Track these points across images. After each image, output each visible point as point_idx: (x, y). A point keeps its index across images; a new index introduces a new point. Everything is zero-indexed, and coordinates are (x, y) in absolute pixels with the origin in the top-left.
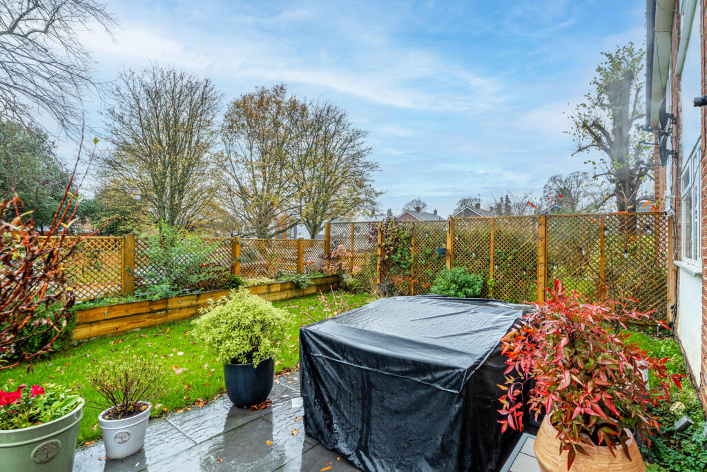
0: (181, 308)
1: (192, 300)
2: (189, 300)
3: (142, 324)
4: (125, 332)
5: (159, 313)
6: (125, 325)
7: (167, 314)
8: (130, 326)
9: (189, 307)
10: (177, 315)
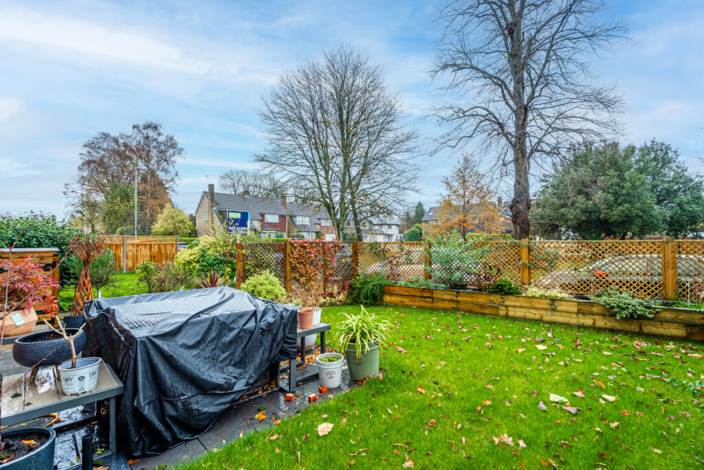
0: (443, 300)
1: (452, 295)
2: (450, 294)
3: (417, 304)
4: (406, 306)
5: (427, 299)
6: (406, 301)
7: (433, 302)
8: (410, 303)
9: (450, 301)
10: (440, 305)
